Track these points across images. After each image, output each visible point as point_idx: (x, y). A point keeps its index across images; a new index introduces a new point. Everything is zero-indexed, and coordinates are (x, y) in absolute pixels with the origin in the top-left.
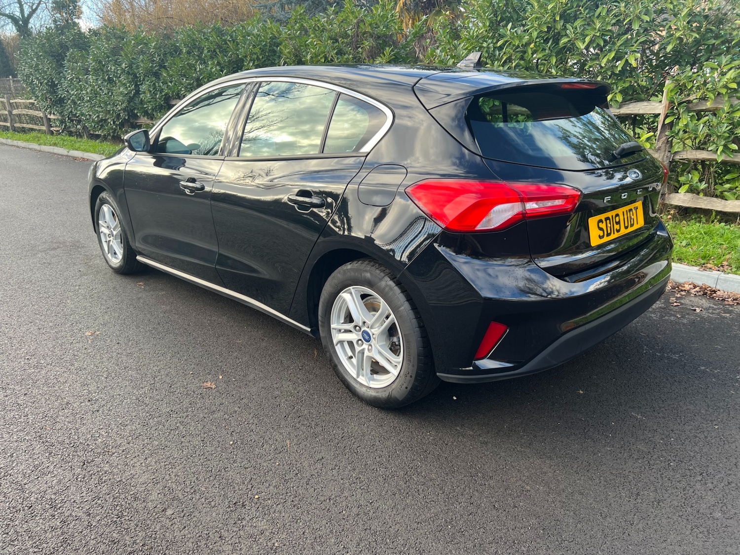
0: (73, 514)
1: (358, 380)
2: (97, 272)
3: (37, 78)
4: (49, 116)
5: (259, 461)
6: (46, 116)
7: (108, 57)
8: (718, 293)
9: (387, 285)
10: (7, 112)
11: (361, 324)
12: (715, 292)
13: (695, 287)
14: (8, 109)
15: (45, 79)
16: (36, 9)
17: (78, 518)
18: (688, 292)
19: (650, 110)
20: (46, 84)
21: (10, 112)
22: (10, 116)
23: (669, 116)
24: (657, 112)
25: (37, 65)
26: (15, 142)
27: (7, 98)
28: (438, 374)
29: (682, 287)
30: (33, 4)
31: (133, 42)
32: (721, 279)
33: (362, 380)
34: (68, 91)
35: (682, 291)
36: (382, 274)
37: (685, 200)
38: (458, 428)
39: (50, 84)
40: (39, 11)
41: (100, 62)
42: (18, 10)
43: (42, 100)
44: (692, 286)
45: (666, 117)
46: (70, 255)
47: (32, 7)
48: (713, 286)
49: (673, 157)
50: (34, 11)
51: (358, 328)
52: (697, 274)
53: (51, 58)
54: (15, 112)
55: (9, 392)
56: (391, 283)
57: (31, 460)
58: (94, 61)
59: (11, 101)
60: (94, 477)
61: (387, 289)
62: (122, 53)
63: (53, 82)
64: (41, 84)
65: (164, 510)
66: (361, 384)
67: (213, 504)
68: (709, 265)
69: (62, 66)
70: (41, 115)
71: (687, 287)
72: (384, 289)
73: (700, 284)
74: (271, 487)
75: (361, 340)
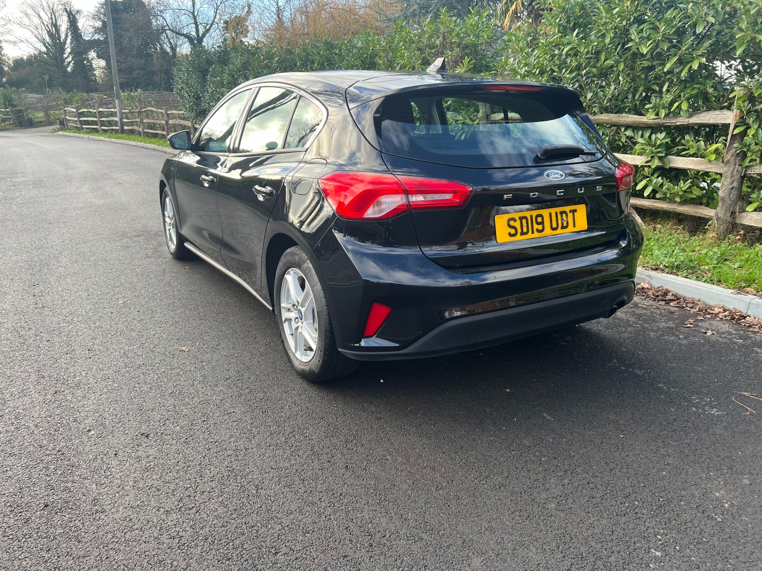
0: (27, 424)
1: (296, 354)
2: (160, 256)
3: (187, 92)
4: (196, 127)
5: (182, 408)
6: (194, 126)
7: (240, 72)
8: (748, 319)
9: (308, 267)
10: (164, 122)
11: (296, 304)
12: (744, 317)
13: (725, 311)
14: (165, 119)
15: (192, 92)
16: (210, 28)
17: (28, 427)
18: (716, 315)
19: (721, 119)
20: (193, 96)
21: (167, 122)
22: (167, 126)
23: (738, 126)
24: (727, 122)
25: (188, 80)
26: (164, 148)
27: (165, 109)
28: (339, 349)
29: (711, 310)
30: (207, 24)
31: (262, 57)
32: (753, 304)
33: (298, 355)
34: (208, 103)
35: (709, 314)
36: (306, 257)
37: (758, 220)
38: (366, 405)
39: (196, 96)
40: (211, 30)
41: (233, 76)
42: (194, 30)
43: (189, 111)
44: (721, 310)
45: (736, 127)
46: (149, 241)
47: (206, 27)
48: (744, 311)
49: (745, 171)
50: (207, 31)
51: (295, 307)
52: (729, 297)
53: (198, 73)
54: (171, 122)
55: (38, 338)
56: (310, 265)
57: (22, 385)
58: (228, 75)
59: (169, 112)
60: (57, 402)
61: (307, 270)
62: (250, 68)
63: (198, 95)
64: (189, 96)
65: (89, 431)
66: (297, 359)
67: (126, 432)
68: (748, 289)
69: (206, 80)
70: (190, 125)
71: (717, 310)
72: (305, 270)
73: (731, 307)
74: (178, 427)
75: (297, 318)
